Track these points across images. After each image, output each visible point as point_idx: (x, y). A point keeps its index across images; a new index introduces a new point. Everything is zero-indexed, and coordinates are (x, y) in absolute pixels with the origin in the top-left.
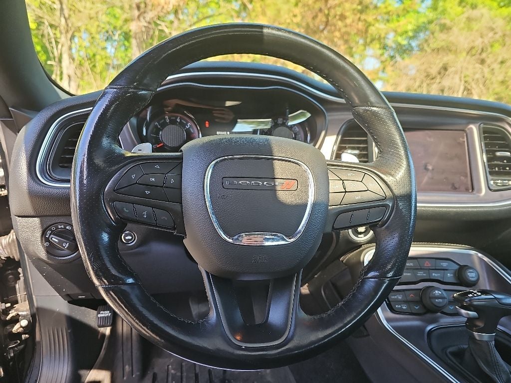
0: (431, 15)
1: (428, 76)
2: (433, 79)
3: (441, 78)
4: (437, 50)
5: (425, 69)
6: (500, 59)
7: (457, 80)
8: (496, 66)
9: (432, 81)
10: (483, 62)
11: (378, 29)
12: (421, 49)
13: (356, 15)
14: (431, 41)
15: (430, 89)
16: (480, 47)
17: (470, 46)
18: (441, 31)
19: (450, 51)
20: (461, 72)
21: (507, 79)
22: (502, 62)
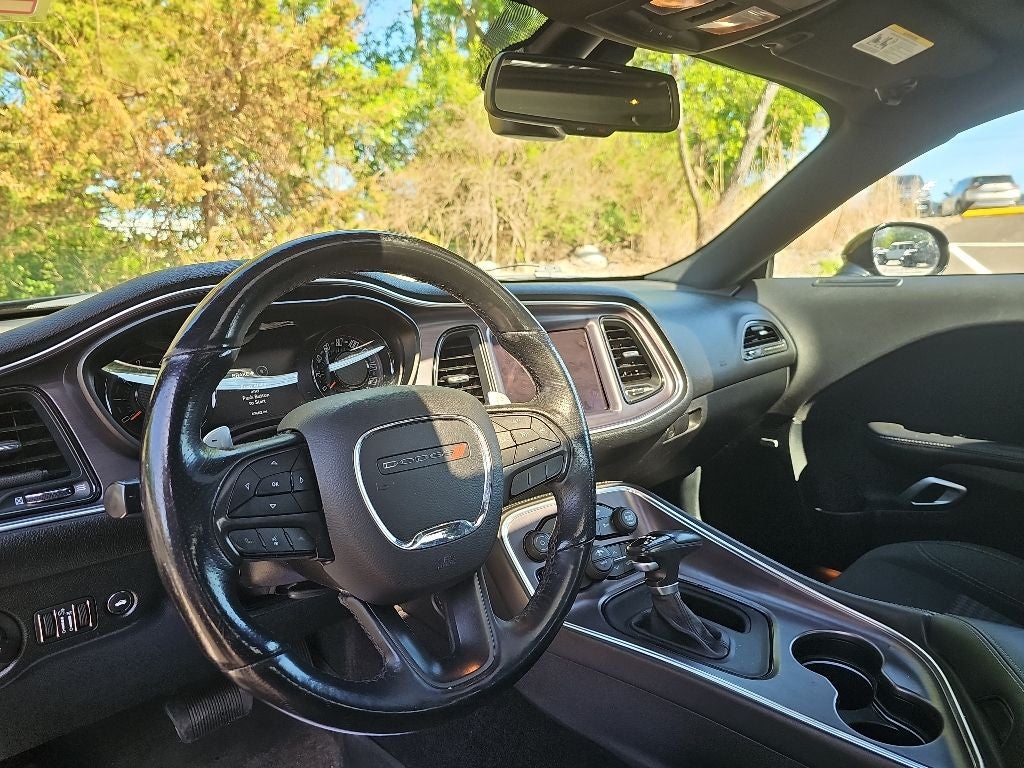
0: (428, 94)
1: (440, 200)
2: (448, 205)
3: (463, 205)
4: (448, 156)
5: (435, 188)
6: (542, 173)
7: (486, 207)
8: (538, 183)
9: (448, 209)
10: (518, 176)
11: (344, 116)
12: (421, 154)
13: (301, 89)
14: (436, 139)
15: (448, 224)
16: (511, 152)
17: (497, 151)
18: (450, 122)
19: (468, 158)
20: (491, 194)
21: (555, 203)
22: (545, 177)
